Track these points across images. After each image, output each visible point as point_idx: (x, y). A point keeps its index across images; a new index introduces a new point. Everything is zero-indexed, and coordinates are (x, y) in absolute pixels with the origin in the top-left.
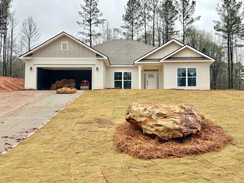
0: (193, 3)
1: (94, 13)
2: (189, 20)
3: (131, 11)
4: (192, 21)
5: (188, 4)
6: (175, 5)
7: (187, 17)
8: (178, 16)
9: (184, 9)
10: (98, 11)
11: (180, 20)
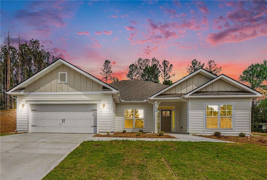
0: (171, 65)
1: (109, 73)
2: (168, 76)
3: (131, 72)
4: (169, 77)
5: (167, 67)
6: (159, 67)
7: (167, 75)
8: (160, 74)
9: (165, 70)
10: (111, 72)
11: (162, 76)
